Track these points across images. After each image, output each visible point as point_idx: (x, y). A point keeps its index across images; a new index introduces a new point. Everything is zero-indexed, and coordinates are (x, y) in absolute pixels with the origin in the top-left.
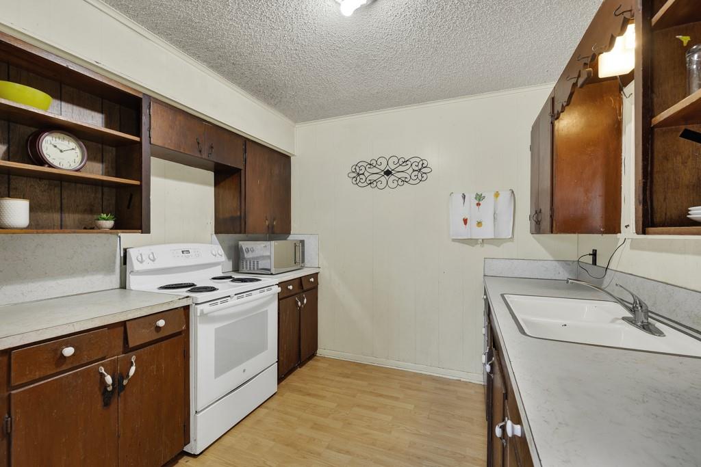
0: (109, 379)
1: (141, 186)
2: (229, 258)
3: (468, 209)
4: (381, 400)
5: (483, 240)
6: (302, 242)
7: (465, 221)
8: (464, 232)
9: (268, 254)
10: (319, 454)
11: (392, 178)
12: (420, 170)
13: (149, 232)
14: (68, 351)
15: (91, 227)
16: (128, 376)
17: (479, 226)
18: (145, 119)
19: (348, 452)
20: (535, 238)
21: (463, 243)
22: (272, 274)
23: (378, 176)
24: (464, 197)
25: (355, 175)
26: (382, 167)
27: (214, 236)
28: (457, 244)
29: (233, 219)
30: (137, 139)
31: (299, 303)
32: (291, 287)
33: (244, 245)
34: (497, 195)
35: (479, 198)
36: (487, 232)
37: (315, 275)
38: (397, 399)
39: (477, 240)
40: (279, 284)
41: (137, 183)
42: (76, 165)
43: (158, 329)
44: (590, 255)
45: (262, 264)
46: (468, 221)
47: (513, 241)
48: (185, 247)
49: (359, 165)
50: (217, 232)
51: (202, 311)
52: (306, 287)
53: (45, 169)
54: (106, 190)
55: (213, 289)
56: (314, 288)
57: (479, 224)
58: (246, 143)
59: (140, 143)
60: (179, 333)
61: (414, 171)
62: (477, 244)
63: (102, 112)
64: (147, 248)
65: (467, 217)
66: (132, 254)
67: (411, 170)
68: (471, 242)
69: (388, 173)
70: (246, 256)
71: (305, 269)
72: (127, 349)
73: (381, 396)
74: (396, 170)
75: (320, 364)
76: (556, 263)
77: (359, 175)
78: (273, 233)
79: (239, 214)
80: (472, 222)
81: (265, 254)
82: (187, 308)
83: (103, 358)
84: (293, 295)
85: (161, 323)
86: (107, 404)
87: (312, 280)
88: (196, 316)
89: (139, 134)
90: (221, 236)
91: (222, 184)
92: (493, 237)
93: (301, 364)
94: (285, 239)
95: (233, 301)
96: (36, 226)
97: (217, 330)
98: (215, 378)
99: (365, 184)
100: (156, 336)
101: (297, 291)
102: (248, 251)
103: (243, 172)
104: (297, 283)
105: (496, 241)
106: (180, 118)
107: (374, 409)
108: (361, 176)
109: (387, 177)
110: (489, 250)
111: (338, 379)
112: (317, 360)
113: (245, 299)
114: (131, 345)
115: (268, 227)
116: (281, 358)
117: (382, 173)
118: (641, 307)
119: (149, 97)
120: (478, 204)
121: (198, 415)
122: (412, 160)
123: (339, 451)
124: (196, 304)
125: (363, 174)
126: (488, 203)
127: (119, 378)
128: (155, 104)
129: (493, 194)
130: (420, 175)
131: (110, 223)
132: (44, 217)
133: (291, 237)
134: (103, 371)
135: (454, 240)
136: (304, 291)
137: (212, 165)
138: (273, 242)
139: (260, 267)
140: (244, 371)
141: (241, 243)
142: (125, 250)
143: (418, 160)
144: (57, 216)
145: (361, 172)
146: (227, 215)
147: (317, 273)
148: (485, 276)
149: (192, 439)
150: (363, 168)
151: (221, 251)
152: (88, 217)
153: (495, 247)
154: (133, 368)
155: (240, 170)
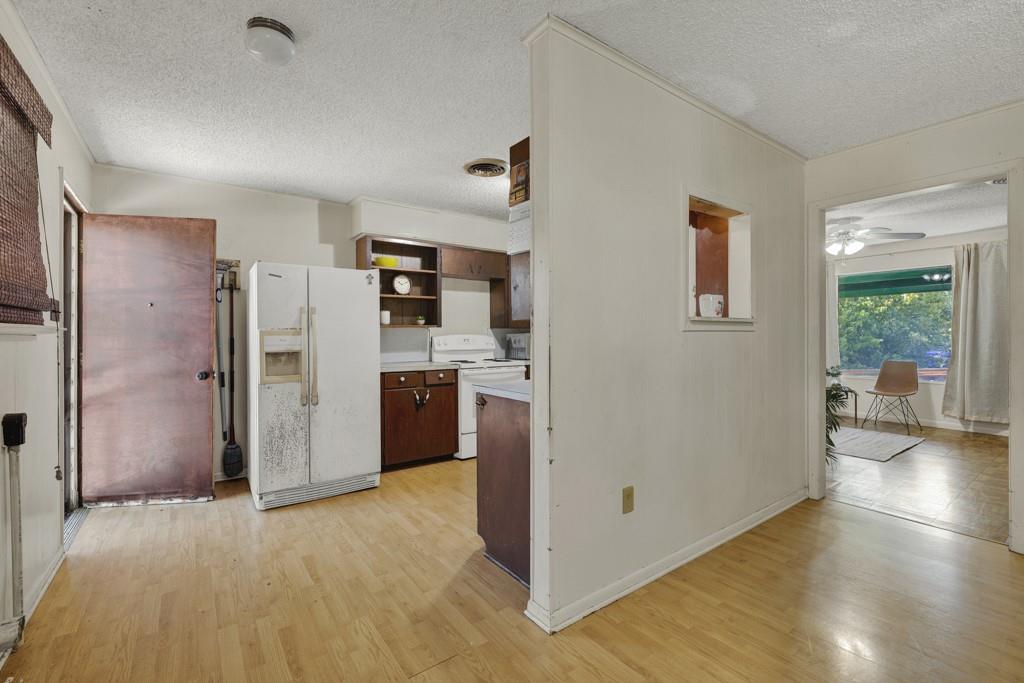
0: (418, 397)
1: (435, 299)
13: (440, 326)
14: (403, 379)
15: (415, 324)
16: (426, 398)
18: (438, 260)
27: (490, 330)
29: (500, 317)
30: (435, 272)
33: (513, 337)
42: (407, 292)
43: (440, 378)
48: (467, 336)
50: (492, 327)
53: (395, 296)
54: (422, 303)
59: (437, 274)
60: (452, 383)
63: (420, 257)
64: (443, 337)
70: (514, 346)
72: (426, 385)
82: (456, 370)
83: (416, 387)
85: (441, 375)
86: (417, 410)
88: (462, 376)
89: (435, 269)
90: (495, 330)
91: (494, 290)
96: (393, 324)
100: (439, 382)
102: (512, 340)
103: (506, 281)
106: (459, 253)
114: (427, 383)
119: (440, 245)
121: (463, 436)
124: (463, 369)
127: (422, 398)
128: (444, 249)
131: (422, 322)
132: (395, 318)
134: (415, 393)
137: (488, 278)
141: (508, 335)
142: (431, 338)
144: (400, 318)
146: (497, 314)
149: (459, 450)
151: (494, 342)
152: (414, 318)
154: (428, 396)
155: (502, 280)
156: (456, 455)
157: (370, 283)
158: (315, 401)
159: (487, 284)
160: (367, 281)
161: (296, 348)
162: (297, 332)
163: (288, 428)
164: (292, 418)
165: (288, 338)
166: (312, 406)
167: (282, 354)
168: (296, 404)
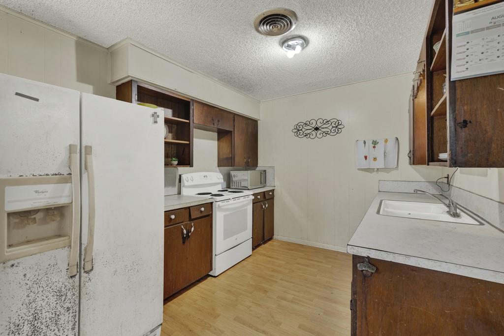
0: (185, 231)
1: (189, 144)
2: (224, 181)
3: (368, 150)
4: (312, 262)
5: (378, 169)
6: (265, 171)
7: (366, 157)
8: (365, 164)
9: (247, 178)
10: (276, 282)
11: (319, 132)
12: (337, 126)
13: (192, 166)
14: (173, 217)
16: (191, 231)
17: (376, 161)
18: (191, 111)
19: (292, 282)
20: (413, 168)
21: (365, 171)
22: (248, 189)
23: (311, 131)
24: (365, 142)
25: (296, 131)
26: (313, 126)
27: (217, 168)
28: (361, 172)
29: (227, 159)
30: (188, 121)
31: (264, 207)
32: (259, 197)
33: (233, 173)
34: (386, 141)
35: (375, 143)
36: (380, 164)
37: (273, 191)
38: (321, 262)
39: (374, 169)
40: (253, 195)
41: (188, 142)
43: (201, 211)
44: (445, 178)
45: (243, 184)
46: (368, 158)
47: (398, 170)
48: (205, 174)
49: (299, 124)
50: (219, 166)
51: (219, 205)
52: (267, 197)
54: (173, 146)
55: (222, 195)
56: (272, 198)
57: (375, 159)
58: (234, 116)
59: (189, 123)
60: (208, 215)
61: (333, 127)
62: (374, 171)
63: (171, 109)
64: (190, 174)
65: (367, 155)
66: (184, 177)
67: (331, 127)
68: (369, 170)
69: (317, 129)
70: (234, 179)
71: (266, 187)
72: (191, 220)
73: (312, 260)
74: (322, 127)
75: (274, 243)
76: (427, 183)
77: (298, 130)
78: (248, 166)
79: (231, 156)
80: (370, 158)
81: (245, 178)
82: (212, 203)
83: (182, 222)
84: (260, 202)
85: (203, 209)
86: (184, 243)
87: (271, 193)
88: (216, 208)
89: (188, 119)
90: (221, 168)
91: (222, 139)
92: (383, 167)
93: (265, 243)
94: (255, 170)
95: (231, 202)
97: (225, 216)
98: (224, 239)
99: (303, 136)
100: (201, 215)
101: (262, 200)
102: (234, 176)
103: (233, 133)
104: (262, 194)
105: (386, 169)
106: (205, 108)
107: (307, 266)
108: (300, 131)
109: (316, 132)
110: (382, 175)
111: (287, 251)
112: (273, 241)
113: (237, 201)
114: (192, 218)
115: (246, 163)
116: (254, 236)
117: (313, 129)
118: (453, 204)
119: (193, 100)
120: (374, 147)
121: (217, 257)
122: (332, 121)
123: (288, 281)
124: (216, 202)
125: (301, 130)
126: (380, 147)
127: (188, 231)
128: (196, 104)
129: (383, 140)
130: (337, 130)
131: (176, 163)
133: (258, 169)
134: (183, 227)
135: (359, 169)
136: (266, 200)
137: (216, 130)
138: (249, 171)
139: (242, 185)
140: (236, 239)
141: (231, 172)
142: (180, 176)
143: (336, 120)
145: (300, 129)
146: (225, 157)
147: (274, 190)
148: (379, 191)
149: (213, 269)
150: (301, 126)
151: (222, 177)
152: (167, 159)
153: (386, 174)
154: (193, 229)
155: (231, 132)
156: (211, 273)
157: (156, 122)
158: (88, 268)
159: (216, 135)
160: (152, 119)
161: (62, 201)
162: (65, 179)
163: (46, 315)
164: (53, 300)
165: (50, 187)
166: (84, 275)
167: (37, 211)
168: (60, 279)
